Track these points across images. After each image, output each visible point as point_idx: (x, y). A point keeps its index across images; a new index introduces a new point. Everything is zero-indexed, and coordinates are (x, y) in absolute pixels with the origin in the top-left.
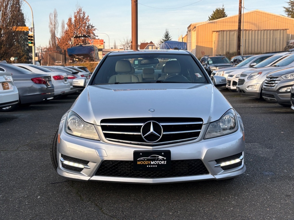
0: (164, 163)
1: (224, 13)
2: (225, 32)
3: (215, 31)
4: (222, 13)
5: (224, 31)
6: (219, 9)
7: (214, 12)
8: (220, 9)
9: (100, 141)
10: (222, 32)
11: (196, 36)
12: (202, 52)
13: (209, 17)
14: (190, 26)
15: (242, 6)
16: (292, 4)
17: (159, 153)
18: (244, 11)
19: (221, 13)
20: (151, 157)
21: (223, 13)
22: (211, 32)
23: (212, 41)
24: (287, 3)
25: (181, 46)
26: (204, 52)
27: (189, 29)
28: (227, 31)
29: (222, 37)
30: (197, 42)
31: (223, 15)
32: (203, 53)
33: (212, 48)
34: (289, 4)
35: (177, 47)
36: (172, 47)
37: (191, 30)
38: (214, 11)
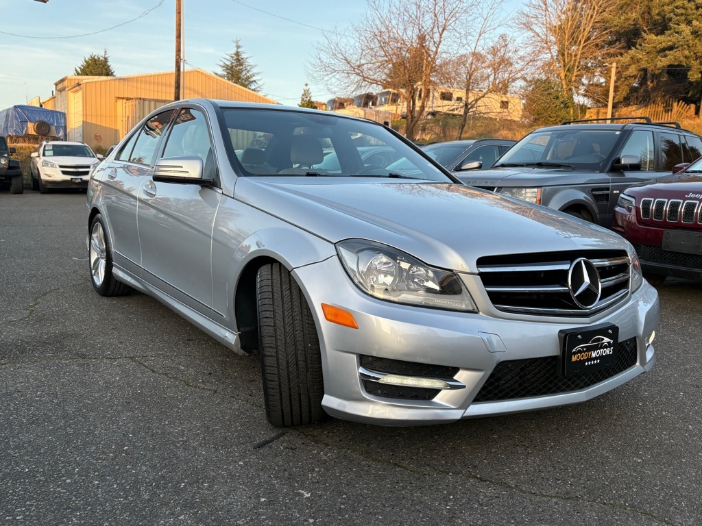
0: (610, 351)
1: (109, 66)
2: (147, 103)
3: (123, 98)
4: (103, 66)
5: (144, 100)
6: (96, 57)
7: (86, 61)
8: (99, 58)
9: (476, 313)
10: (142, 101)
11: (81, 102)
12: (96, 136)
13: (76, 70)
14: (62, 81)
15: (182, 57)
16: (227, 69)
17: (603, 331)
18: (185, 68)
19: (101, 66)
20: (593, 342)
21: (106, 67)
22: (113, 100)
23: (116, 116)
24: (220, 67)
25: (53, 119)
26: (99, 136)
27: (60, 86)
28: (150, 100)
29: (142, 111)
30: (85, 115)
31: (106, 70)
32: (98, 138)
33: (116, 131)
34: (224, 68)
35: (44, 120)
36: (32, 119)
37: (66, 89)
38: (87, 59)
